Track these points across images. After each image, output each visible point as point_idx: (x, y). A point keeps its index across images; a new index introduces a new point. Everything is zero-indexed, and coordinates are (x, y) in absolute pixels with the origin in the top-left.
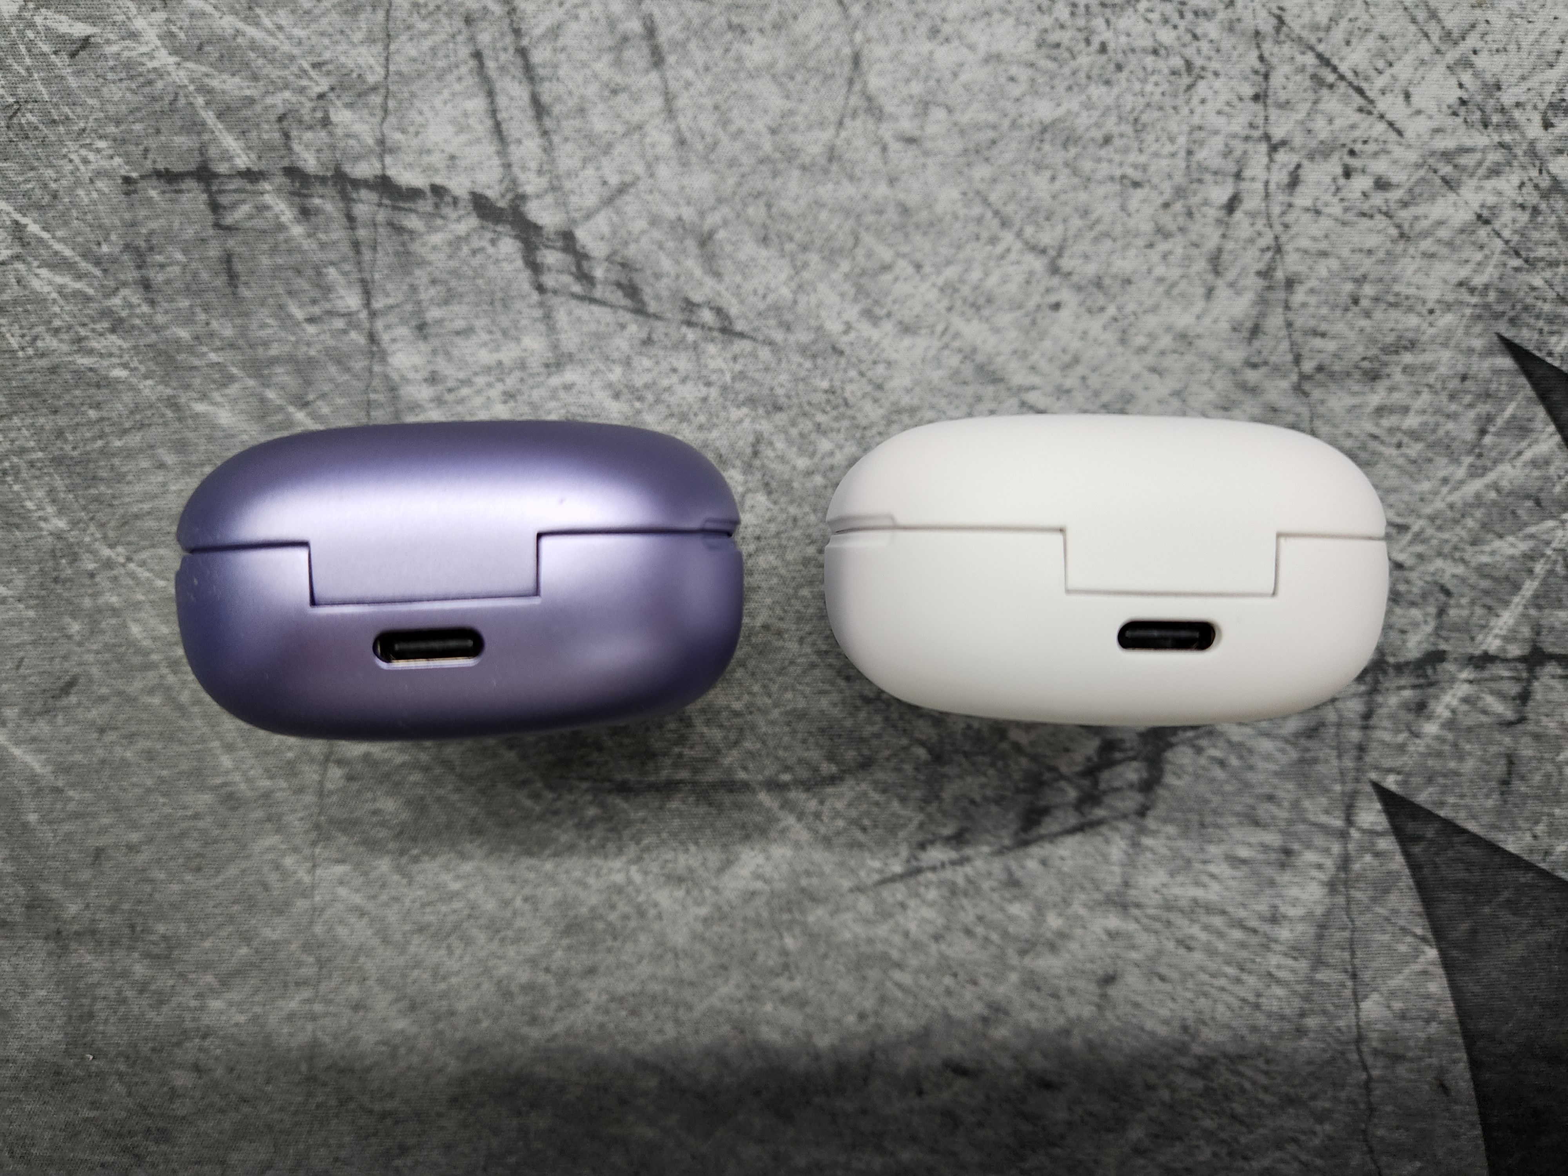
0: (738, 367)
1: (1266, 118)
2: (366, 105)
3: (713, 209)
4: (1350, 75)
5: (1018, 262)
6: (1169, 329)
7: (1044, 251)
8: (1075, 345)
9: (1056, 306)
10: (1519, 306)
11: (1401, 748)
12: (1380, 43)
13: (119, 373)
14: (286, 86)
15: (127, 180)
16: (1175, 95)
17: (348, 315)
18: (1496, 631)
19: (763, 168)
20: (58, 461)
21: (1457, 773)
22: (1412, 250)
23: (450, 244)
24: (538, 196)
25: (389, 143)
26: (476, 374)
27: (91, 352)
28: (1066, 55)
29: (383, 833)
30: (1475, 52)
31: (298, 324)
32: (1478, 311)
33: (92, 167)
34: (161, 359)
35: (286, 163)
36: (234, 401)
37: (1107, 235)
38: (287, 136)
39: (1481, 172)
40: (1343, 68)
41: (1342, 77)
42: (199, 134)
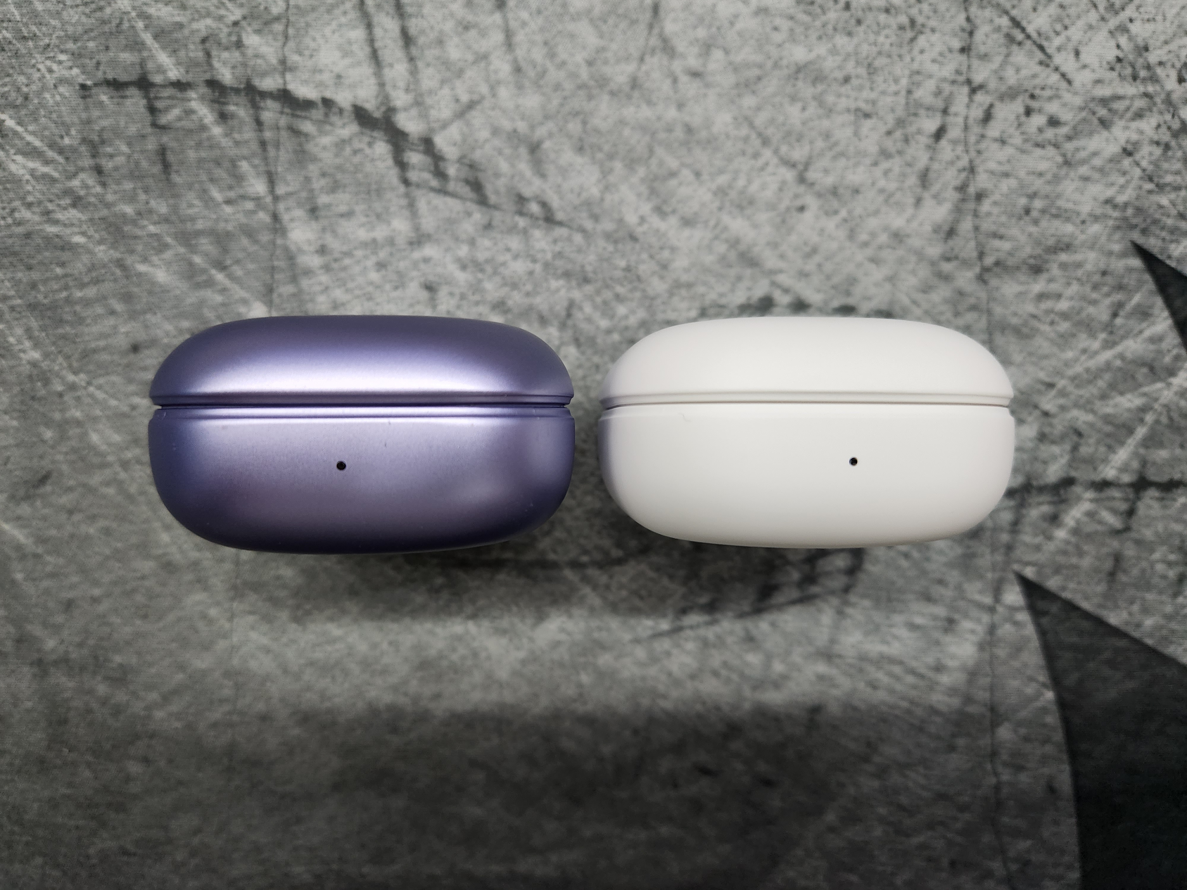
0: (557, 248)
1: (969, 67)
2: (271, 32)
3: (542, 124)
4: (1034, 35)
5: (774, 174)
6: (886, 229)
7: (794, 166)
8: (815, 239)
9: (802, 209)
10: (1149, 221)
11: (1038, 548)
12: (1059, 11)
13: (78, 239)
14: (208, 15)
15: (83, 87)
16: (901, 46)
17: (257, 199)
18: (1113, 464)
19: (581, 93)
20: (33, 307)
21: (1076, 567)
22: (1072, 174)
23: (337, 145)
24: (405, 109)
25: (289, 63)
26: (356, 248)
27: (56, 222)
28: (819, 11)
29: (282, 594)
30: (1131, 20)
31: (218, 205)
32: (1117, 223)
33: (55, 75)
34: (112, 229)
35: (208, 76)
36: (168, 264)
37: (842, 154)
38: (208, 55)
39: (1129, 115)
40: (1031, 29)
41: (1028, 37)
42: (140, 51)
